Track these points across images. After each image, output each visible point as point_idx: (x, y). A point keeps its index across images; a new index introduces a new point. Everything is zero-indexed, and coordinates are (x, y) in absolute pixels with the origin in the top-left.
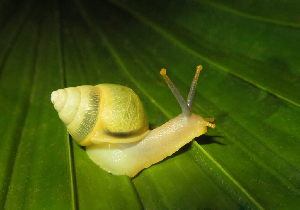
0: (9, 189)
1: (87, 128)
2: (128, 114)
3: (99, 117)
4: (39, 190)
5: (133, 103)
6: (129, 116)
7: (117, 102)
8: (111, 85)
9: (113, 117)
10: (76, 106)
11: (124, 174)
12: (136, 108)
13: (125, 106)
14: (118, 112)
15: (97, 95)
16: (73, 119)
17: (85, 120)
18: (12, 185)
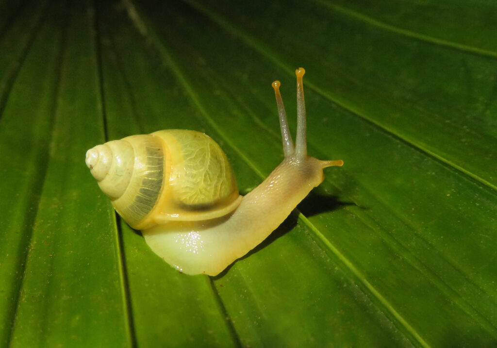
0: (21, 295)
1: (148, 201)
2: (209, 174)
3: (166, 183)
4: (68, 297)
5: (215, 157)
6: (211, 176)
7: (191, 157)
8: (176, 131)
9: (188, 181)
10: (128, 170)
11: (201, 272)
12: (220, 164)
13: (203, 162)
14: (194, 172)
15: (159, 150)
16: (125, 190)
17: (144, 189)
18: (26, 289)
